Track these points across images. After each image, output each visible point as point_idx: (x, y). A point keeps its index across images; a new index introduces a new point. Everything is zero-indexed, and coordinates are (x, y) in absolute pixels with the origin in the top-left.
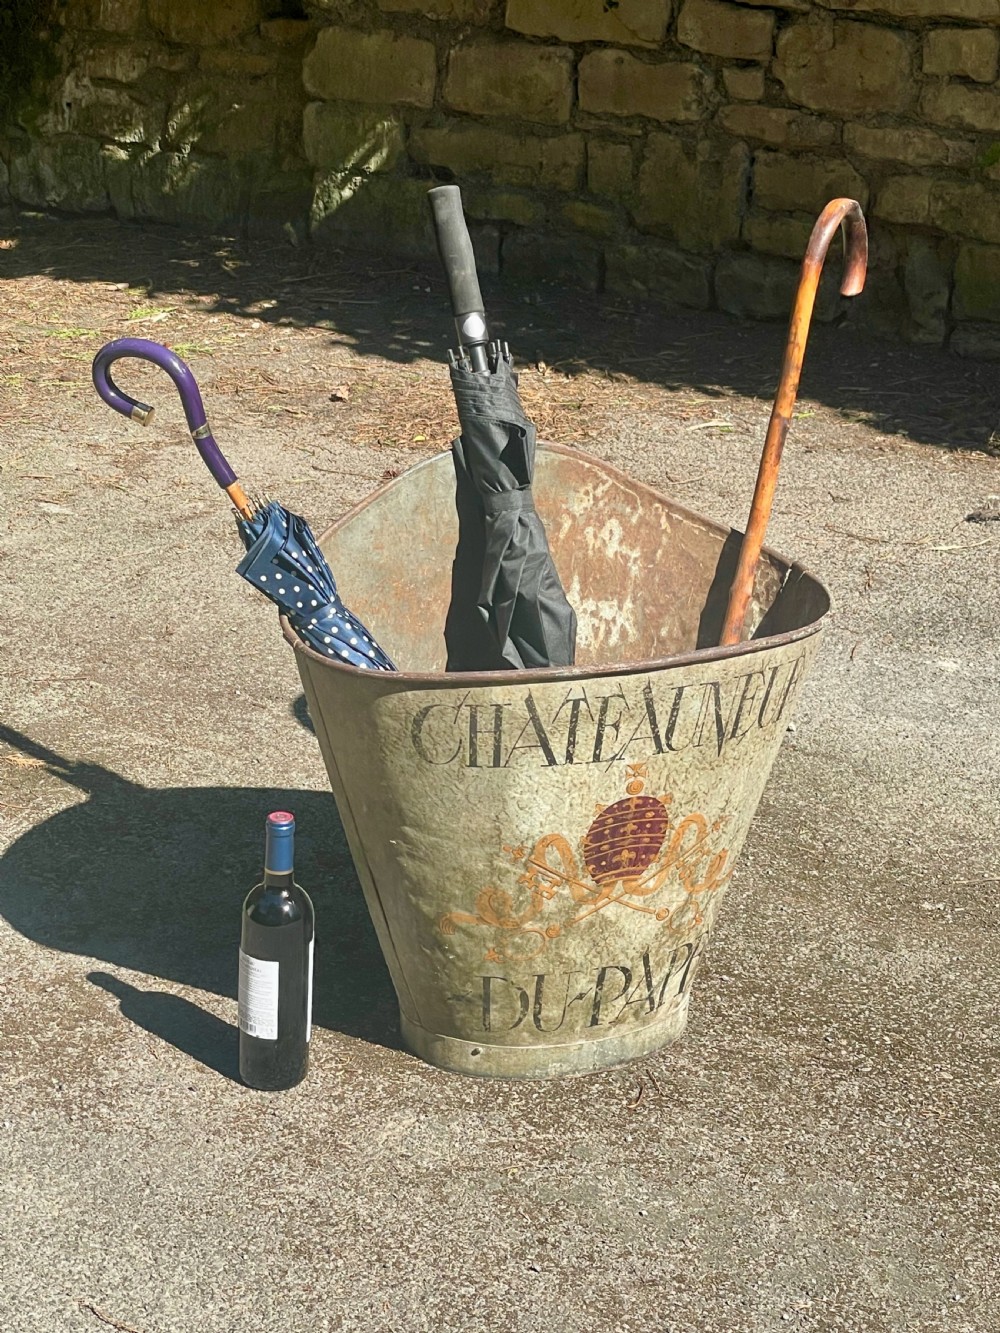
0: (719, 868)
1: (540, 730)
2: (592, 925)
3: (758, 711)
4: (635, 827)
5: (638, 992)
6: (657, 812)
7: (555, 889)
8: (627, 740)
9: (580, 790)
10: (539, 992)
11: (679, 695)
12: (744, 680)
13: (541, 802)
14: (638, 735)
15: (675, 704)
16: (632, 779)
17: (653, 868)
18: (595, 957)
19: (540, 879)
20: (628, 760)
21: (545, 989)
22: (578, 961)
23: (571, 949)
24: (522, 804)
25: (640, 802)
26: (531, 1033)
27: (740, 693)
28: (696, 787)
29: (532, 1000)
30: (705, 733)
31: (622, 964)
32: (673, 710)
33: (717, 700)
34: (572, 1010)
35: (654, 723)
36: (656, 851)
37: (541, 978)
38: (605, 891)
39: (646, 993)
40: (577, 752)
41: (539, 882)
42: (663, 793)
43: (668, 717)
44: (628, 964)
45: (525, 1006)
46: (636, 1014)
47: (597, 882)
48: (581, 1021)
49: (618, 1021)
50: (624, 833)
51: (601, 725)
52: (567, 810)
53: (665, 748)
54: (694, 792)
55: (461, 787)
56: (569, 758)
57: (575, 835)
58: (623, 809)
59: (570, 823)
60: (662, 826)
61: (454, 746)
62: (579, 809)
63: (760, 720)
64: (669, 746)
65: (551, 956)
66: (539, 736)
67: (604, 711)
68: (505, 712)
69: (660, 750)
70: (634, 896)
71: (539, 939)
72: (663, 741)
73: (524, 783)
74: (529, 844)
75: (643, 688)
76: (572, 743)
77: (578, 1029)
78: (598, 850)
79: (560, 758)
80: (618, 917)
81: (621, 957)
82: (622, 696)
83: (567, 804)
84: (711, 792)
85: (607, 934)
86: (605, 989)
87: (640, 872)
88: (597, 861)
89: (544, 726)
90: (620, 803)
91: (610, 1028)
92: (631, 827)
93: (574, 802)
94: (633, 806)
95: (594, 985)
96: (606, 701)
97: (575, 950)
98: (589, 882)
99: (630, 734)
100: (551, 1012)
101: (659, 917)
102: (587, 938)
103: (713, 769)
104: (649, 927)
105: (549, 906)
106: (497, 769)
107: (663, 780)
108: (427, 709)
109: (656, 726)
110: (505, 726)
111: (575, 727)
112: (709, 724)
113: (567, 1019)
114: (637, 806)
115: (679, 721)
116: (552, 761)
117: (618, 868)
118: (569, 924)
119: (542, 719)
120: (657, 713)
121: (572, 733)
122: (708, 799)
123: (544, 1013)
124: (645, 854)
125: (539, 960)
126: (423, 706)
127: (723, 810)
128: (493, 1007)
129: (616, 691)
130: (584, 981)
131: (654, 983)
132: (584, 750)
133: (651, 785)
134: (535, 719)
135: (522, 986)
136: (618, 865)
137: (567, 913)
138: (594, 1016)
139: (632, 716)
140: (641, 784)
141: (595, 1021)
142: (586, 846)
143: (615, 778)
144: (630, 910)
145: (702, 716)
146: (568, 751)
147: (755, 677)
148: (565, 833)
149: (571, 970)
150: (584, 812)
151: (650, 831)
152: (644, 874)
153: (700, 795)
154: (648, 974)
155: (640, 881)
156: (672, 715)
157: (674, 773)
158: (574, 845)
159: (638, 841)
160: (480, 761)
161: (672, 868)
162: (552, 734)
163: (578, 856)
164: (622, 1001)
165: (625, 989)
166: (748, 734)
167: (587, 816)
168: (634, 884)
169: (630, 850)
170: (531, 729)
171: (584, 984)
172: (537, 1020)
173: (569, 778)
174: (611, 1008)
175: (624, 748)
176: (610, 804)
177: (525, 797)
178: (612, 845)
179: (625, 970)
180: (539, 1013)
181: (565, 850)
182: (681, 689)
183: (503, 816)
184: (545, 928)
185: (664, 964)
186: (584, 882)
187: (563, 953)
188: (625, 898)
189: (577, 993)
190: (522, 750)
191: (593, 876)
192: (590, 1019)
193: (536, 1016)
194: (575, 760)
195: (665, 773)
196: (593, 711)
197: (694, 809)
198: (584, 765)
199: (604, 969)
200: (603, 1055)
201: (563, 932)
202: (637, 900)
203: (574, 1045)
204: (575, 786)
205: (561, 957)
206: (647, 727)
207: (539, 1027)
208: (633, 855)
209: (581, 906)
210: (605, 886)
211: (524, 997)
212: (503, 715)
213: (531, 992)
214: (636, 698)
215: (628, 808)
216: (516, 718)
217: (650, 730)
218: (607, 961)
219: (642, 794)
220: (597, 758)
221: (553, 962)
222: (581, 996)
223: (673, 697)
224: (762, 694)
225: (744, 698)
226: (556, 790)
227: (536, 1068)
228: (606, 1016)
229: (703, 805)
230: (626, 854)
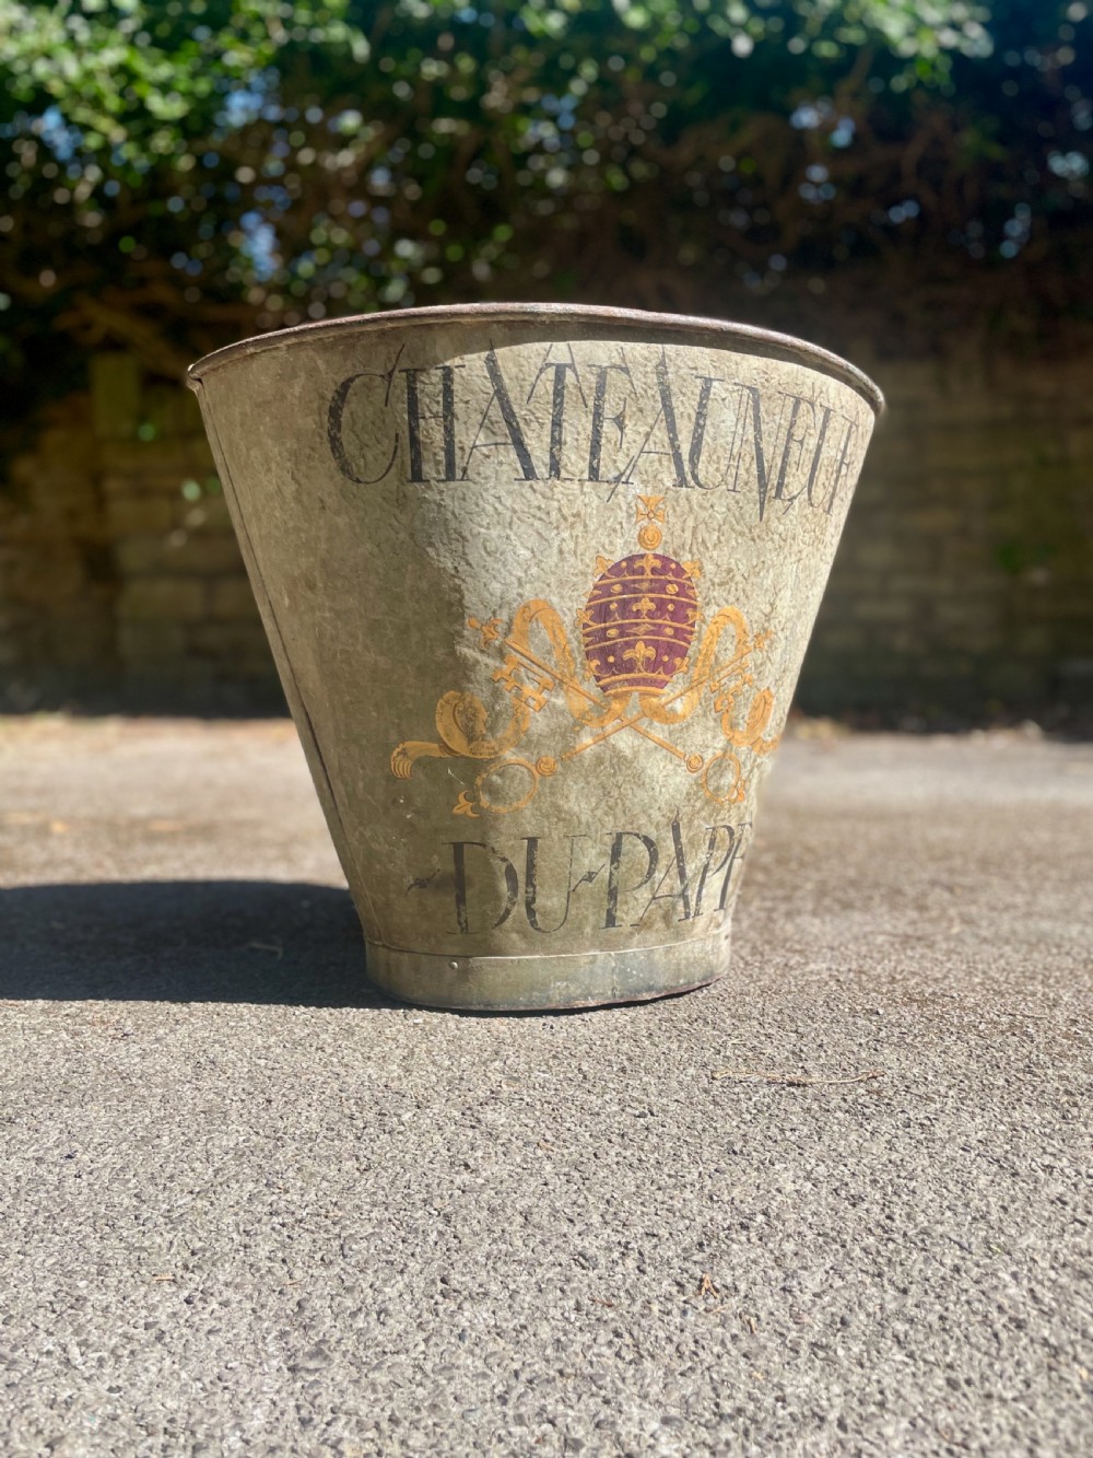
0: (763, 719)
1: (509, 417)
2: (599, 760)
3: (807, 470)
4: (652, 606)
5: (666, 881)
6: (681, 586)
7: (545, 695)
8: (634, 452)
9: (572, 526)
10: (531, 866)
11: (706, 391)
12: (790, 402)
13: (517, 543)
14: (650, 446)
15: (702, 405)
16: (645, 523)
17: (677, 682)
18: (606, 814)
19: (523, 674)
20: (637, 488)
21: (539, 862)
22: (583, 819)
23: (572, 797)
24: (491, 546)
25: (658, 564)
26: (524, 935)
27: (786, 424)
28: (733, 566)
29: (522, 878)
30: (742, 471)
31: (643, 832)
32: (700, 415)
33: (757, 418)
34: (579, 897)
35: (672, 428)
36: (683, 653)
37: (533, 842)
38: (616, 706)
39: (678, 887)
40: (564, 460)
41: (522, 682)
42: (689, 556)
43: (692, 427)
44: (653, 837)
45: (514, 889)
46: (666, 918)
47: (604, 689)
48: (593, 918)
49: (642, 925)
50: (638, 614)
51: (598, 415)
52: (555, 559)
53: (689, 477)
54: (730, 571)
55: (404, 519)
56: (555, 467)
57: (571, 605)
58: (634, 572)
59: (561, 584)
60: (690, 612)
61: (388, 445)
62: (572, 560)
63: (810, 491)
64: (695, 477)
65: (545, 807)
66: (509, 424)
67: (601, 390)
68: (457, 379)
69: (682, 482)
70: (656, 724)
71: (527, 778)
72: (687, 467)
73: (489, 508)
74: (504, 615)
75: (654, 362)
76: (557, 442)
77: (588, 930)
78: (602, 635)
79: (542, 470)
80: (636, 754)
81: (643, 820)
82: (626, 370)
83: (555, 550)
84: (753, 579)
85: (621, 779)
86: (623, 869)
87: (662, 684)
88: (603, 653)
89: (516, 409)
90: (631, 559)
91: (632, 933)
92: (646, 604)
93: (565, 548)
94: (648, 571)
95: (606, 860)
96: (602, 375)
97: (578, 801)
98: (591, 687)
99: (640, 440)
100: (550, 900)
101: (691, 768)
102: (594, 781)
103: (753, 540)
104: (678, 779)
105: (538, 723)
106: (452, 484)
107: (688, 534)
108: (346, 385)
109: (676, 436)
110: (458, 407)
111: (560, 413)
112: (748, 459)
113: (573, 912)
114: (654, 570)
115: (707, 438)
116: (529, 473)
117: (630, 671)
118: (568, 756)
119: (511, 396)
120: (676, 411)
121: (557, 424)
122: (748, 588)
123: (540, 902)
124: (669, 654)
125: (528, 813)
126: (341, 379)
127: (768, 617)
128: (469, 893)
129: (618, 361)
130: (594, 852)
131: (689, 873)
132: (575, 460)
133: (671, 537)
134: (501, 393)
135: (507, 854)
136: (629, 666)
137: (563, 736)
138: (609, 911)
139: (641, 410)
140: (659, 533)
141: (611, 920)
142: (586, 626)
143: (622, 515)
144: (651, 744)
145: (738, 443)
146: (552, 456)
147: (804, 406)
148: (555, 599)
149: (575, 834)
150: (581, 567)
151: (674, 616)
152: (667, 689)
153: (738, 578)
154: (680, 854)
155: (663, 700)
156: (698, 424)
157: (703, 526)
158: (568, 620)
159: (658, 630)
160: (428, 469)
161: (704, 690)
162: (527, 423)
163: (575, 643)
164: (644, 895)
165: (650, 873)
166: (796, 502)
167: (584, 574)
168: (655, 700)
169: (647, 643)
170: (496, 413)
171: (593, 857)
172: (531, 912)
173: (555, 504)
174: (632, 903)
175: (633, 464)
176: (617, 558)
177: (494, 533)
178: (623, 632)
179: (648, 842)
180: (534, 899)
181: (556, 627)
182: (708, 381)
183: (463, 567)
184: (534, 758)
185: (699, 845)
186: (584, 687)
187: (561, 803)
188: (644, 724)
189: (584, 871)
190: (484, 450)
191: (598, 679)
192: (604, 915)
193: (529, 904)
194: (563, 474)
195: (690, 523)
196: (586, 391)
197: (732, 599)
198: (576, 486)
199: (619, 836)
200: (624, 975)
201: (559, 768)
202: (659, 731)
203: (584, 957)
204: (565, 519)
205: (558, 809)
206: (661, 434)
207: (533, 923)
208: (651, 652)
209: (582, 726)
210: (616, 696)
211: (511, 874)
212: (455, 387)
213: (520, 866)
214: (644, 379)
215: (642, 571)
216: (472, 392)
217: (666, 439)
218: (622, 824)
219: (660, 552)
220: (594, 474)
221: (547, 817)
222: (590, 877)
223: (698, 391)
224: (812, 443)
225: (790, 436)
226: (537, 524)
227: (533, 988)
228: (628, 914)
229: (742, 598)
230: (640, 646)
